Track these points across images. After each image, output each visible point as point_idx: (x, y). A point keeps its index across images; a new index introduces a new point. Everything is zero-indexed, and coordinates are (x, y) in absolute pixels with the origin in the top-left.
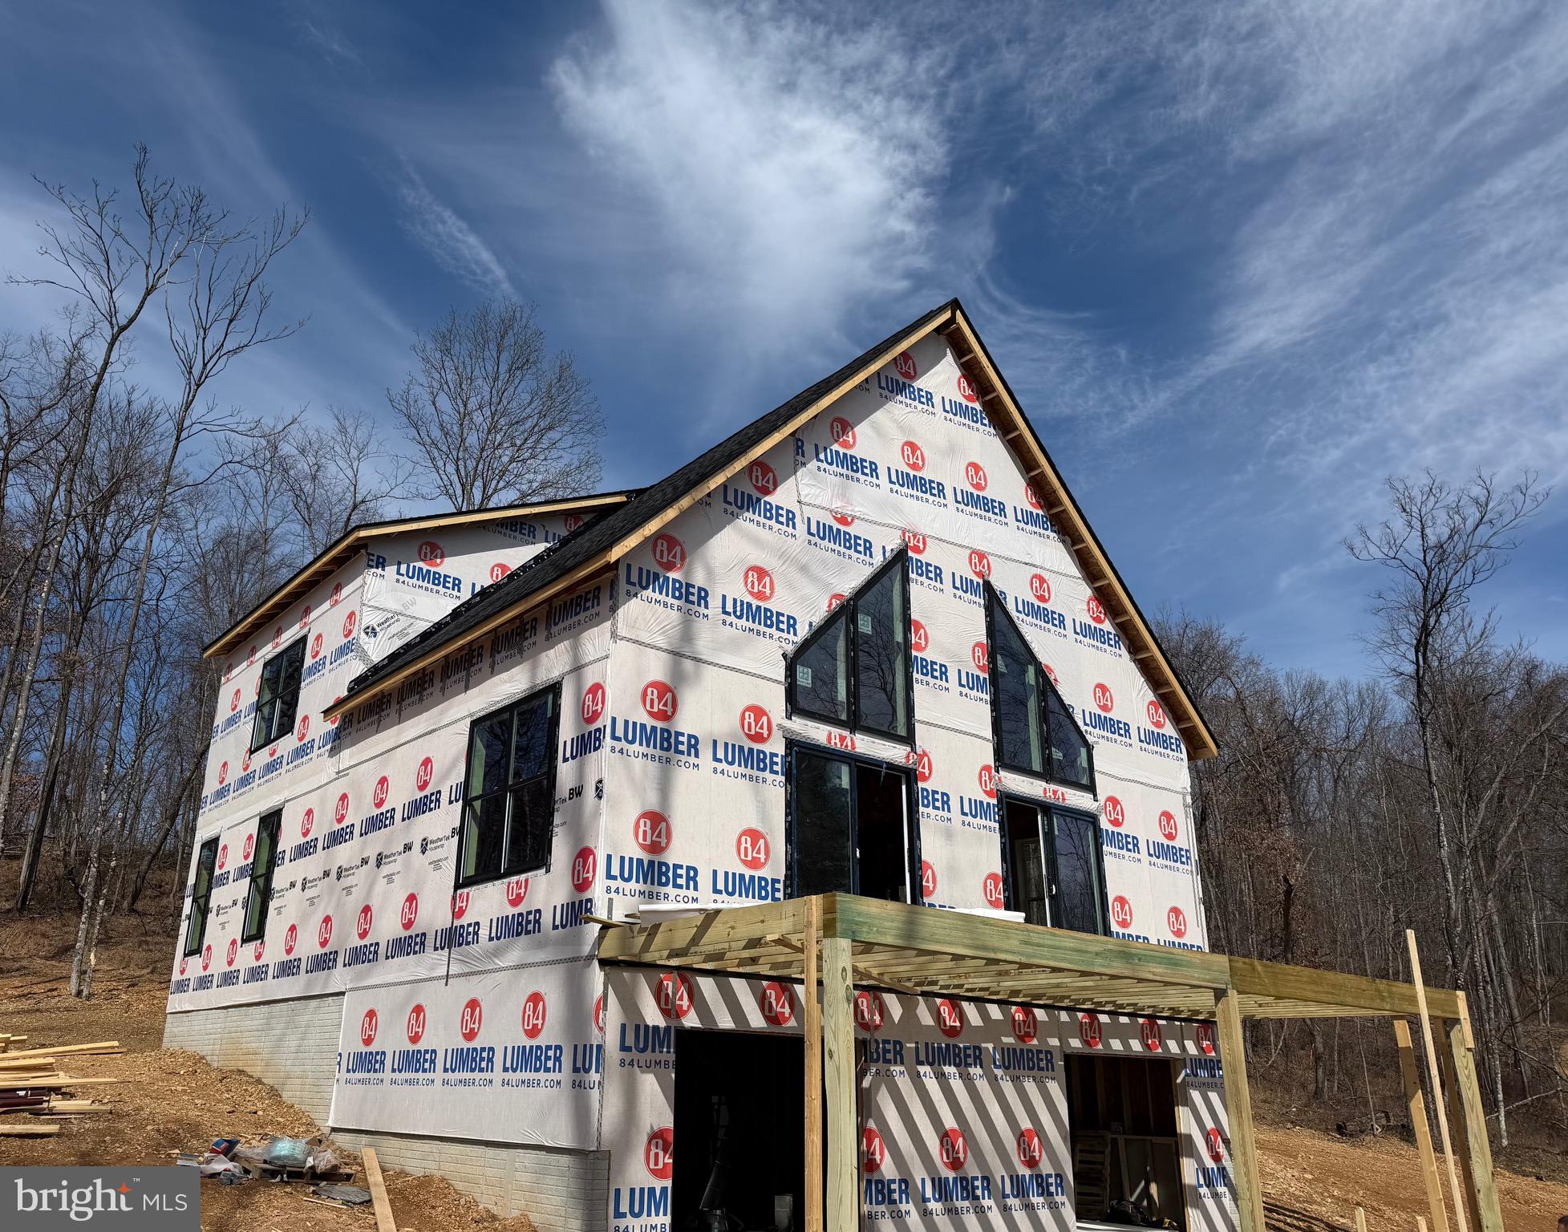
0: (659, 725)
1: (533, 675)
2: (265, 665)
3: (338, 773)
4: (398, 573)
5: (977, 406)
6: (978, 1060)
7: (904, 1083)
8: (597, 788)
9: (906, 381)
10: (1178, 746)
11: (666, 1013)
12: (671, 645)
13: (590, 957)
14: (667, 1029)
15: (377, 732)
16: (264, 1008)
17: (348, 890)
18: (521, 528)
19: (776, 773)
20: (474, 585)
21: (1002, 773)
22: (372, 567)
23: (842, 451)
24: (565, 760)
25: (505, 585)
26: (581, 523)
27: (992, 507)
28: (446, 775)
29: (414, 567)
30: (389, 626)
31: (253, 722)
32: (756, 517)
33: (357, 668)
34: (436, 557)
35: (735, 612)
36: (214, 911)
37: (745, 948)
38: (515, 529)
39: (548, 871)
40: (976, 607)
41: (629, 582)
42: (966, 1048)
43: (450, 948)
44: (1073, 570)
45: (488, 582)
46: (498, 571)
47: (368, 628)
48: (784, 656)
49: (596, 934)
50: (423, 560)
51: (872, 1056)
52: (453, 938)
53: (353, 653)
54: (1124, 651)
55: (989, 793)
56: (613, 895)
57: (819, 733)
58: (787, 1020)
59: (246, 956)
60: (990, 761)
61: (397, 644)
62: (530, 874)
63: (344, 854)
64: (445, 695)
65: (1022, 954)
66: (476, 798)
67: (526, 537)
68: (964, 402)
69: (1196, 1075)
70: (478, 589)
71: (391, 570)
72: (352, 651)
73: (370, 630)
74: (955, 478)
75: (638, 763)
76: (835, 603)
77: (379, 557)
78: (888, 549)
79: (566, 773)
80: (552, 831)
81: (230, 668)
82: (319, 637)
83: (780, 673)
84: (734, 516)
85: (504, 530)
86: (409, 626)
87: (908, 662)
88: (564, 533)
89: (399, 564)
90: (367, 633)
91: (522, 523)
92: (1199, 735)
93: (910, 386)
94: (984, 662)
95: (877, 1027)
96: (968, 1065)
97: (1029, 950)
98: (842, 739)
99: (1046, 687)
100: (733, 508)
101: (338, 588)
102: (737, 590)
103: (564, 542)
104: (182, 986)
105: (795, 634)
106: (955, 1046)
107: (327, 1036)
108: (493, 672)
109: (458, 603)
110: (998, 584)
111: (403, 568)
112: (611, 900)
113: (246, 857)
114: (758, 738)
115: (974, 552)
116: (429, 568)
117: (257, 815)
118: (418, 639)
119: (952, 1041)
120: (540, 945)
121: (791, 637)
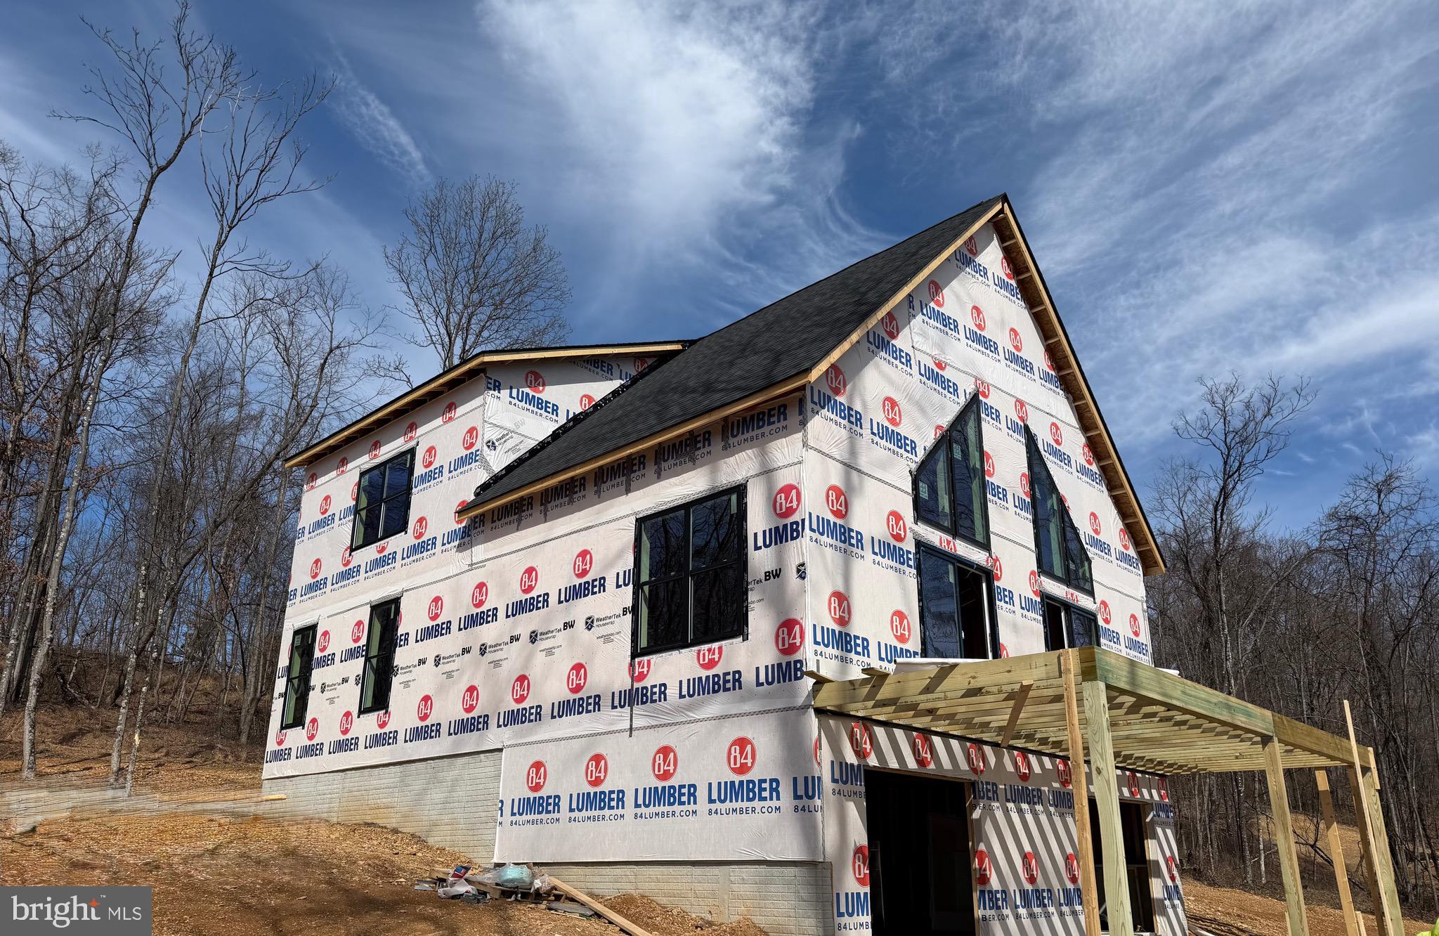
0: (839, 521)
2: (362, 474)
3: (472, 565)
4: (511, 396)
5: (1013, 283)
6: (1040, 801)
7: (999, 814)
8: (798, 571)
9: (971, 256)
10: (1137, 564)
11: (857, 753)
12: (841, 456)
13: (805, 707)
14: (859, 766)
15: (518, 530)
16: (397, 768)
17: (496, 664)
18: (602, 366)
19: (910, 567)
20: (568, 411)
21: (1043, 578)
22: (490, 389)
23: (937, 308)
24: (757, 548)
25: (592, 413)
26: (646, 365)
27: (1025, 365)
28: (610, 564)
29: (523, 392)
30: (505, 441)
31: (351, 524)
32: (887, 356)
33: (483, 477)
34: (539, 385)
35: (879, 433)
36: (318, 689)
37: (962, 697)
38: (597, 366)
39: (746, 638)
40: (1020, 444)
41: (813, 402)
42: (1033, 790)
43: (631, 705)
44: (1073, 421)
45: (578, 410)
46: (585, 401)
47: (489, 442)
48: (911, 472)
49: (810, 688)
50: (529, 387)
51: (980, 795)
52: (634, 697)
53: (478, 463)
54: (1104, 489)
55: (1035, 593)
56: (819, 657)
57: (935, 537)
58: (929, 763)
59: (367, 725)
60: (1035, 569)
61: (512, 457)
62: (723, 643)
63: (487, 633)
64: (600, 497)
65: (1183, 701)
66: (645, 583)
67: (605, 374)
68: (1006, 279)
69: (1159, 816)
70: (571, 415)
71: (505, 393)
72: (476, 461)
73: (490, 444)
74: (1004, 342)
75: (829, 551)
76: (939, 432)
77: (495, 381)
78: (968, 392)
79: (760, 560)
80: (747, 607)
81: (313, 477)
82: (431, 450)
83: (908, 486)
84: (874, 354)
85: (589, 367)
86: (521, 443)
87: (984, 485)
88: (634, 373)
89: (511, 388)
90: (489, 446)
91: (602, 362)
92: (1153, 557)
93: (974, 261)
94: (1027, 489)
95: (982, 771)
96: (1035, 803)
97: (1185, 698)
98: (949, 543)
99: (1063, 512)
100: (872, 347)
101: (451, 407)
102: (880, 418)
103: (634, 381)
104: (280, 756)
105: (916, 456)
106: (1027, 788)
107: (481, 787)
108: (659, 477)
109: (557, 426)
110: (1033, 429)
111: (514, 391)
112: (818, 661)
113: (357, 640)
114: (898, 538)
115: (1018, 400)
116: (534, 394)
117: (367, 604)
118: (527, 455)
119: (1025, 784)
120: (751, 696)
121: (913, 457)
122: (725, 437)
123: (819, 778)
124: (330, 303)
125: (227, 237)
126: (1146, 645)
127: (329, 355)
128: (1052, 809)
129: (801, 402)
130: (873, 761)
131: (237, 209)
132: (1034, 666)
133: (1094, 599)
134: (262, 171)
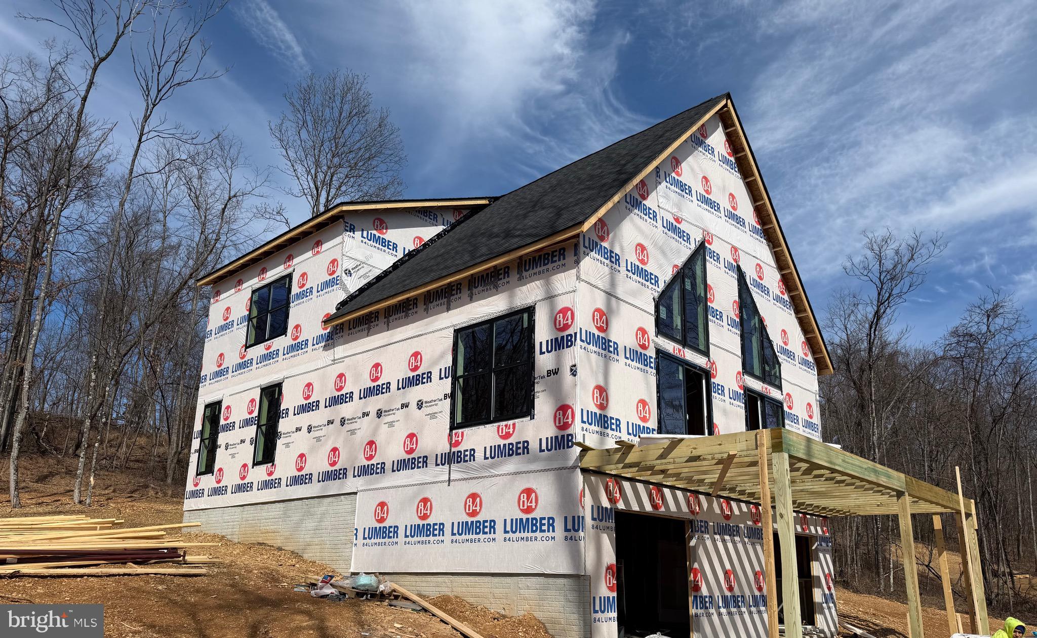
0: (602, 335)
1: (511, 302)
2: (254, 292)
3: (334, 360)
4: (362, 237)
5: (732, 159)
6: (738, 534)
7: (709, 543)
8: (571, 370)
9: (703, 139)
10: (813, 367)
11: (610, 500)
12: (604, 287)
13: (574, 467)
14: (611, 509)
15: (368, 336)
16: (282, 505)
17: (353, 432)
18: (430, 215)
19: (652, 368)
20: (404, 248)
21: (746, 376)
22: (347, 231)
23: (676, 177)
24: (542, 353)
25: (422, 250)
26: (462, 215)
27: (739, 221)
28: (435, 362)
29: (371, 233)
30: (358, 270)
31: (246, 328)
32: (639, 213)
33: (342, 296)
34: (383, 228)
35: (632, 270)
36: (223, 447)
37: (687, 461)
38: (426, 215)
39: (532, 418)
40: (733, 279)
41: (585, 246)
42: (733, 526)
43: (449, 463)
44: (772, 263)
45: (412, 248)
46: (417, 241)
47: (346, 270)
48: (654, 299)
49: (578, 454)
50: (376, 230)
51: (695, 529)
53: (338, 286)
54: (792, 312)
55: (740, 387)
56: (585, 432)
57: (670, 346)
58: (661, 507)
59: (259, 474)
60: (740, 369)
61: (364, 282)
62: (516, 421)
63: (346, 410)
64: (428, 313)
65: (843, 467)
66: (460, 377)
67: (432, 221)
68: (728, 157)
69: (821, 545)
70: (407, 252)
71: (358, 234)
72: (337, 284)
73: (347, 272)
74: (725, 204)
75: (594, 356)
76: (675, 270)
77: (351, 225)
78: (697, 240)
79: (544, 362)
80: (534, 395)
81: (218, 293)
82: (304, 275)
83: (651, 309)
84: (631, 211)
85: (420, 215)
86: (370, 271)
87: (706, 309)
88: (453, 221)
89: (363, 230)
90: (346, 274)
91: (430, 212)
92: (825, 362)
93: (704, 142)
94: (737, 312)
95: (698, 513)
96: (734, 536)
97: (845, 465)
98: (680, 351)
99: (763, 328)
100: (629, 206)
101: (319, 243)
102: (633, 259)
103: (453, 227)
104: (196, 494)
105: (658, 287)
106: (729, 525)
107: (342, 519)
108: (471, 299)
109: (396, 259)
110: (743, 267)
111: (365, 233)
112: (584, 435)
113: (251, 413)
114: (644, 347)
115: (733, 247)
116: (380, 235)
117: (258, 387)
118: (375, 280)
119: (728, 522)
120: (535, 459)
121: (656, 288)
122: (520, 272)
123: (583, 517)
124: (229, 163)
125: (151, 112)
126: (817, 425)
127: (228, 201)
128: (746, 540)
129: (576, 246)
130: (621, 506)
131: (159, 91)
132: (738, 441)
133: (782, 392)
134: (177, 63)
